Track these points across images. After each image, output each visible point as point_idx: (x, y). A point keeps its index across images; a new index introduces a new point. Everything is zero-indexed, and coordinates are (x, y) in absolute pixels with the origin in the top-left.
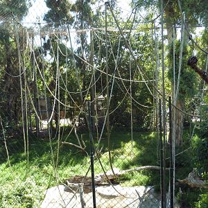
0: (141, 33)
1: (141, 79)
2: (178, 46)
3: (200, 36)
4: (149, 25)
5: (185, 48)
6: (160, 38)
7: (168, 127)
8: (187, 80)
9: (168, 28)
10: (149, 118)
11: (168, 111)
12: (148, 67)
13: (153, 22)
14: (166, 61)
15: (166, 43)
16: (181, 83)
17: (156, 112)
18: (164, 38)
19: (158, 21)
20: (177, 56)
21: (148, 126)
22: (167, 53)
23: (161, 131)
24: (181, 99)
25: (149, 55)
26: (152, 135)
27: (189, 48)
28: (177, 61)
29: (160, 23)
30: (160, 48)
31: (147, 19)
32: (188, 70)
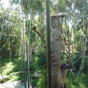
0: (14, 15)
1: (14, 35)
2: (29, 22)
3: (37, 19)
6: (22, 18)
8: (33, 36)
9: (25, 14)
10: (18, 52)
11: (26, 48)
12: (17, 30)
13: (19, 11)
14: (25, 27)
15: (24, 20)
16: (30, 36)
17: (20, 49)
18: (24, 18)
20: (29, 26)
21: (17, 55)
22: (25, 24)
23: (23, 57)
24: (31, 43)
25: (17, 25)
27: (33, 23)
28: (29, 28)
29: (22, 12)
30: (22, 22)
32: (33, 31)
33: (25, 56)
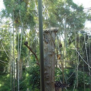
0: (3, 28)
1: (3, 49)
2: (20, 36)
4: (8, 26)
5: (23, 37)
6: (12, 32)
7: (16, 71)
11: (16, 64)
13: (9, 24)
14: (15, 42)
15: (15, 34)
16: (21, 51)
17: (10, 64)
18: (14, 31)
19: (11, 24)
20: (20, 40)
21: (6, 71)
22: (15, 38)
23: (13, 73)
24: (21, 58)
25: (7, 38)
26: (8, 76)
28: (20, 42)
29: (13, 25)
30: (12, 36)
31: (7, 23)
32: (24, 46)
33: (15, 73)
